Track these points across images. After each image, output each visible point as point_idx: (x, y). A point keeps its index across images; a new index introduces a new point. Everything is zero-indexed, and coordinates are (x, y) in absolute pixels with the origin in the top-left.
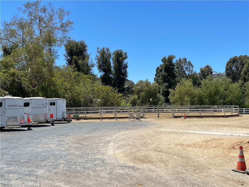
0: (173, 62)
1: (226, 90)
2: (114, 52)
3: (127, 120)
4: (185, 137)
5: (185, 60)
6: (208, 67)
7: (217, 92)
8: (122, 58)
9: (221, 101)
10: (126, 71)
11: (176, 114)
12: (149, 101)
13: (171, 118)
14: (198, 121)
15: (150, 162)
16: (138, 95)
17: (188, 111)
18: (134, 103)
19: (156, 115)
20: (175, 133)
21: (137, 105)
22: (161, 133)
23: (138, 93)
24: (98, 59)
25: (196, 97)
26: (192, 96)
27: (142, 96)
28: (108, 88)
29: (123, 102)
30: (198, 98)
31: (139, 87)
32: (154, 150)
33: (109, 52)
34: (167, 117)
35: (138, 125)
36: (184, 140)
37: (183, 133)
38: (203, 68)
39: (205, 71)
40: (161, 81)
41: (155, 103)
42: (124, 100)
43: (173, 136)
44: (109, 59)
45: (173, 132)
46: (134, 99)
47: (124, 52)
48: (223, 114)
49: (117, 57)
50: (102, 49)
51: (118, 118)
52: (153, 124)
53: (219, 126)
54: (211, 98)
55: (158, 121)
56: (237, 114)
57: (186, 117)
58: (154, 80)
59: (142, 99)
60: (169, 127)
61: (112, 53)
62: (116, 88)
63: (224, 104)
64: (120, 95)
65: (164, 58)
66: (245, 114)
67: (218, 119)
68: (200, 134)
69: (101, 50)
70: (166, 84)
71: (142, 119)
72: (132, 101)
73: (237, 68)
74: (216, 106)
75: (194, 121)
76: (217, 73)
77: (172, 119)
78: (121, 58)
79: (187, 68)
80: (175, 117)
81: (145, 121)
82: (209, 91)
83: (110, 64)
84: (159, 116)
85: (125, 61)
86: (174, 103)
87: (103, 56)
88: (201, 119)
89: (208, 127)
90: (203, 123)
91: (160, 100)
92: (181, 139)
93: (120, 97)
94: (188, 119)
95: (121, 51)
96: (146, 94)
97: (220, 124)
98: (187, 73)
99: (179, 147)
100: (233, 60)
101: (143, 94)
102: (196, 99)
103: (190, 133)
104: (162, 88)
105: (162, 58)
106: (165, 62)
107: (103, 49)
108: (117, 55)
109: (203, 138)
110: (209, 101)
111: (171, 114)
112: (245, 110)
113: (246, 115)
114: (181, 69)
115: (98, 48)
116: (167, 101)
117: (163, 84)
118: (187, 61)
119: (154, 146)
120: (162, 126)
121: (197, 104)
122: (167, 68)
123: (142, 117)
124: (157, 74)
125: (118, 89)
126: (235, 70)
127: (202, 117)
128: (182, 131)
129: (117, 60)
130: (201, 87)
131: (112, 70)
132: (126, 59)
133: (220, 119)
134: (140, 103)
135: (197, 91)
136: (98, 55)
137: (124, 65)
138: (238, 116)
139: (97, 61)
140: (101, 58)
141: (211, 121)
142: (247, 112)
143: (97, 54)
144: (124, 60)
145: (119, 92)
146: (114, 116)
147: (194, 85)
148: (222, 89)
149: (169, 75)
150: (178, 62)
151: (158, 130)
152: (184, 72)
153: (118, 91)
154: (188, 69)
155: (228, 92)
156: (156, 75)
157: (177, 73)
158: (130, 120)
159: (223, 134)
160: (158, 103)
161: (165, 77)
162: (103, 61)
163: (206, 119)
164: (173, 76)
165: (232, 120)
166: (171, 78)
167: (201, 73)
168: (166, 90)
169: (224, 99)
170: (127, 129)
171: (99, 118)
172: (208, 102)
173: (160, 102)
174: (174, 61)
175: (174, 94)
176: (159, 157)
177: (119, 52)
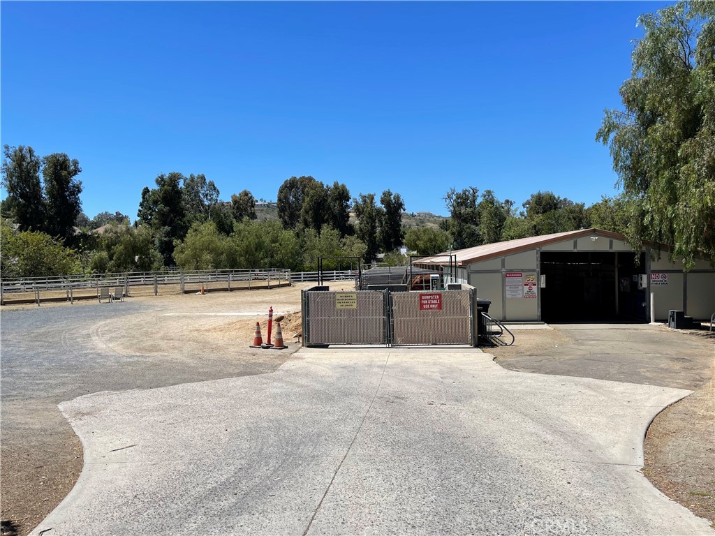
0: (179, 187)
1: (274, 242)
2: (46, 158)
3: (95, 302)
4: (203, 321)
5: (203, 178)
6: (246, 194)
7: (259, 246)
8: (66, 172)
9: (266, 260)
10: (78, 199)
11: (188, 287)
12: (133, 262)
13: (179, 294)
14: (224, 297)
15: (160, 350)
16: (109, 251)
17: (210, 280)
18: (100, 268)
19: (151, 289)
20: (189, 317)
21: (107, 271)
22: (165, 319)
23: (109, 247)
24: (8, 170)
25: (225, 254)
26: (216, 252)
27: (117, 253)
28: (39, 236)
29: (76, 266)
30: (226, 255)
31: (110, 235)
32: (163, 339)
33: (33, 156)
34: (171, 293)
35: (124, 310)
36: (201, 325)
37: (199, 317)
38: (238, 195)
39: (241, 201)
40: (156, 221)
41: (145, 267)
42: (77, 262)
43: (185, 321)
44: (35, 171)
45: (185, 317)
46: (101, 259)
47: (71, 160)
48: (265, 284)
49: (56, 169)
50: (17, 149)
51: (75, 299)
52: (149, 307)
53: (256, 303)
54: (249, 255)
55: (157, 302)
56: (288, 282)
57: (205, 291)
58: (138, 216)
59: (119, 258)
60: (177, 309)
61: (41, 158)
62: (59, 238)
63: (272, 265)
64: (68, 251)
65: (162, 178)
66: (304, 281)
67: (257, 291)
68: (224, 316)
69: (15, 152)
70: (167, 228)
71: (125, 299)
72: (95, 264)
73: (297, 199)
74: (257, 271)
75: (219, 297)
76: (265, 201)
77: (180, 296)
78: (64, 173)
79: (207, 195)
80: (186, 292)
81: (132, 303)
82: (246, 242)
83: (39, 183)
84: (156, 292)
85: (76, 179)
86: (183, 265)
87: (20, 165)
88: (231, 294)
89: (238, 306)
90: (233, 299)
91: (154, 260)
92: (197, 324)
93: (68, 256)
94: (209, 295)
95: (65, 156)
96: (126, 248)
97: (258, 300)
98: (206, 203)
99: (195, 334)
100: (290, 183)
101: (119, 249)
102: (224, 257)
103: (210, 316)
104: (158, 236)
105: (157, 177)
106: (163, 185)
107: (21, 150)
108: (54, 165)
109: (227, 321)
110: (247, 260)
111: (178, 287)
112: (304, 274)
113: (304, 283)
114: (195, 195)
115: (7, 147)
116: (169, 262)
117: (160, 227)
118: (207, 181)
119: (160, 335)
120: (165, 309)
121: (225, 266)
122: (167, 197)
123: (124, 296)
124: (143, 202)
125: (62, 239)
126: (293, 202)
127: (232, 290)
128: (198, 314)
129: (56, 176)
130: (232, 237)
131: (44, 196)
132: (76, 174)
133: (260, 291)
134: (114, 266)
135: (225, 243)
136: (8, 163)
137: (74, 187)
138: (289, 285)
139: (5, 175)
140: (15, 169)
141: (245, 296)
142: (306, 278)
143: (5, 161)
144: (71, 177)
145: (66, 245)
146: (65, 296)
147: (220, 232)
148: (267, 240)
149: (171, 211)
150: (187, 181)
151: (160, 314)
152: (201, 201)
153: (64, 242)
154: (209, 198)
155: (277, 244)
156: (141, 205)
157: (188, 204)
158: (102, 301)
159: (256, 314)
160: (152, 266)
161: (163, 215)
162: (21, 176)
163: (238, 293)
164: (180, 213)
165: (278, 293)
166: (175, 217)
167: (235, 204)
168: (165, 239)
169: (272, 257)
170: (107, 318)
171: (32, 302)
172: (244, 263)
173: (156, 265)
174: (181, 185)
175: (183, 248)
176: (171, 345)
177: (60, 159)
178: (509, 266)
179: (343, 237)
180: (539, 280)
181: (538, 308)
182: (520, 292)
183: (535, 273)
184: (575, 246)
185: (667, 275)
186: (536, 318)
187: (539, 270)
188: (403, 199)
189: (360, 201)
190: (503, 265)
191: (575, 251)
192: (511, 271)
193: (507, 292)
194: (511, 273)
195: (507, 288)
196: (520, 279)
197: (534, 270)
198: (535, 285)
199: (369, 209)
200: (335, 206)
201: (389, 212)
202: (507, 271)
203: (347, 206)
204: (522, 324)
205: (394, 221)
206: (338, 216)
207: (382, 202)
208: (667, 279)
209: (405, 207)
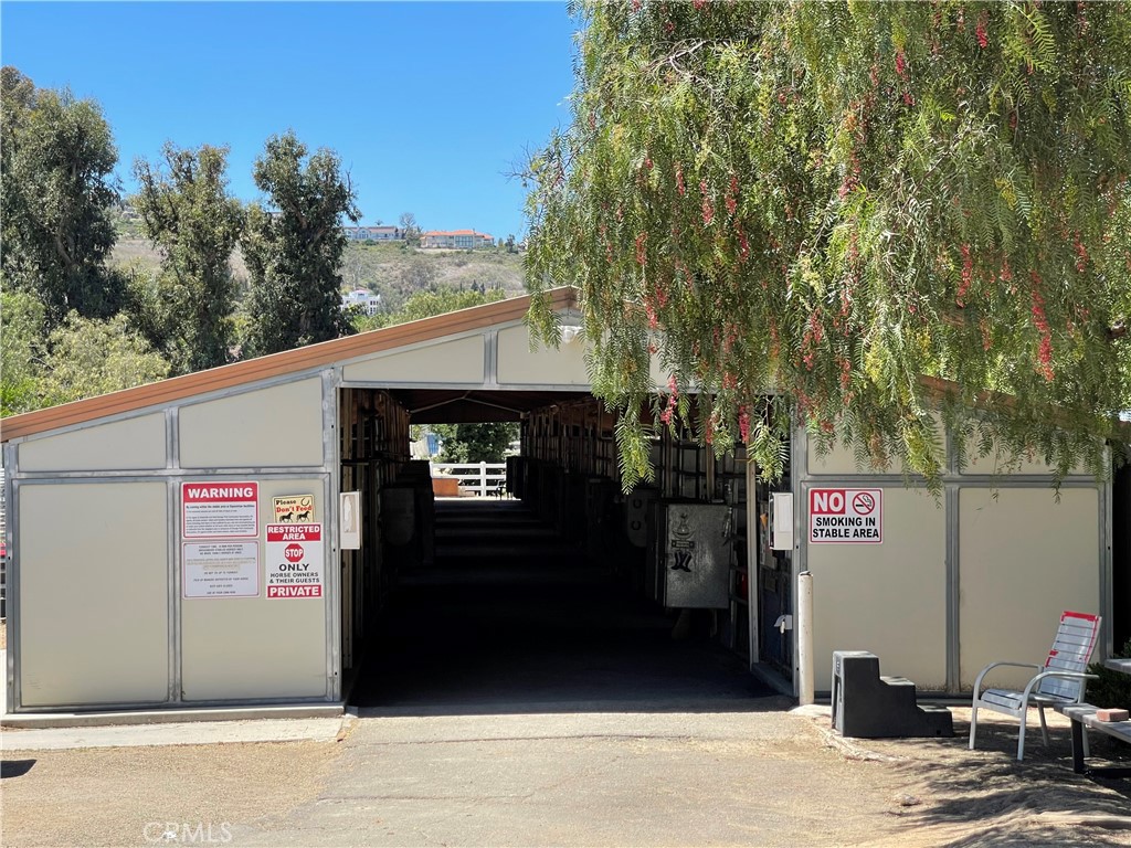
178: (196, 453)
179: (54, 318)
180: (333, 516)
181: (328, 640)
182: (249, 570)
183: (317, 485)
184: (491, 362)
185: (876, 495)
186: (319, 687)
187: (331, 467)
188: (351, 174)
189: (164, 176)
190: (173, 446)
191: (491, 385)
192: (209, 471)
193: (191, 573)
194: (206, 483)
195: (191, 552)
196: (246, 510)
197: (309, 472)
198: (315, 537)
199: (197, 210)
200: (42, 192)
201: (292, 224)
202: (191, 472)
203: (105, 196)
204: (238, 718)
205: (312, 261)
206: (57, 232)
207: (263, 179)
208: (875, 514)
209: (358, 203)
